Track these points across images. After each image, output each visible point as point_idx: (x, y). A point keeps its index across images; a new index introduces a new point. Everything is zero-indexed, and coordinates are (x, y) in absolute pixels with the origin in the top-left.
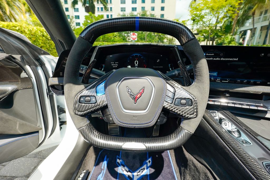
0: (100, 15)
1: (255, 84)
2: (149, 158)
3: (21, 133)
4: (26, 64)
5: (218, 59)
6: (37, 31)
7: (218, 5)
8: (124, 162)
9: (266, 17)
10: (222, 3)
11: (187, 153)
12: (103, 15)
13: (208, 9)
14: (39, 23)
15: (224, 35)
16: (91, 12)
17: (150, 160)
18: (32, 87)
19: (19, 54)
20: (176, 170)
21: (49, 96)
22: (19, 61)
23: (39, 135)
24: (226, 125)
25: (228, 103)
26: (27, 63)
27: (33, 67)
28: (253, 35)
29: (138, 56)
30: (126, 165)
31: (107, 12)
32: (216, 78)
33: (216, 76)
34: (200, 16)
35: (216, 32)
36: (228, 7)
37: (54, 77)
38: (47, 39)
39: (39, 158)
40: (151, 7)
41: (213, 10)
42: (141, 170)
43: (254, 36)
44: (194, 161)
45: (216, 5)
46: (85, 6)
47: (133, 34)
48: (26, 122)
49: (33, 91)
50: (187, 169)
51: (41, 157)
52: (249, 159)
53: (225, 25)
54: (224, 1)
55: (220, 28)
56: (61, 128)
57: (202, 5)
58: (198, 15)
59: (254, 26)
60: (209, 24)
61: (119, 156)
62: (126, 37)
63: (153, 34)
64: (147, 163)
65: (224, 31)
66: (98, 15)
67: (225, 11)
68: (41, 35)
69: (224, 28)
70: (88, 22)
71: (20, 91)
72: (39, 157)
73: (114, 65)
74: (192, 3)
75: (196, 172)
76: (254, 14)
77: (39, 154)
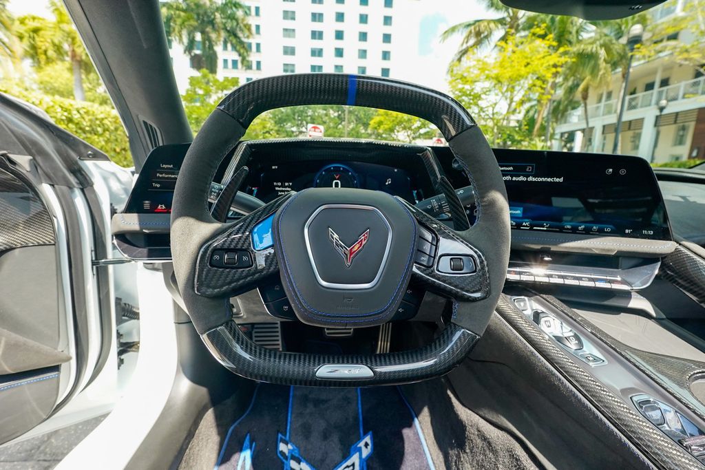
0: (230, 78)
1: (601, 233)
2: (365, 434)
3: (10, 371)
4: (43, 181)
5: (521, 178)
6: (53, 106)
7: (510, 74)
8: (299, 450)
9: (611, 106)
10: (518, 70)
11: (464, 408)
12: (238, 78)
13: (490, 80)
14: (57, 89)
15: (527, 139)
16: (207, 69)
17: (368, 439)
18: (53, 242)
19: (26, 153)
20: (435, 462)
21: (97, 268)
22: (25, 172)
23: (58, 378)
24: (549, 327)
25: (550, 276)
26: (45, 179)
27: (61, 189)
28: (588, 143)
29: (341, 169)
30: (305, 459)
31: (249, 71)
32: (521, 220)
33: (521, 216)
34: (472, 93)
35: (508, 132)
36: (532, 78)
37: (126, 213)
38: (81, 128)
39: (39, 461)
40: (359, 67)
41: (499, 82)
42: (345, 468)
43: (591, 144)
44: (480, 426)
45: (505, 73)
46: (190, 53)
47: (315, 128)
48: (25, 339)
49: (56, 252)
50: (465, 451)
51: (46, 459)
52: (604, 391)
53: (527, 119)
54: (521, 66)
55: (517, 125)
56: (121, 362)
57: (475, 72)
58: (468, 92)
59: (587, 123)
60: (493, 114)
61: (285, 435)
62: (295, 134)
63: (363, 131)
64: (360, 448)
65: (527, 132)
66: (225, 78)
67: (526, 86)
68: (64, 118)
69: (526, 125)
70: (195, 93)
71: (17, 251)
72: (41, 458)
73: (281, 189)
74: (453, 65)
75: (488, 452)
76: (585, 97)
77: (42, 448)
